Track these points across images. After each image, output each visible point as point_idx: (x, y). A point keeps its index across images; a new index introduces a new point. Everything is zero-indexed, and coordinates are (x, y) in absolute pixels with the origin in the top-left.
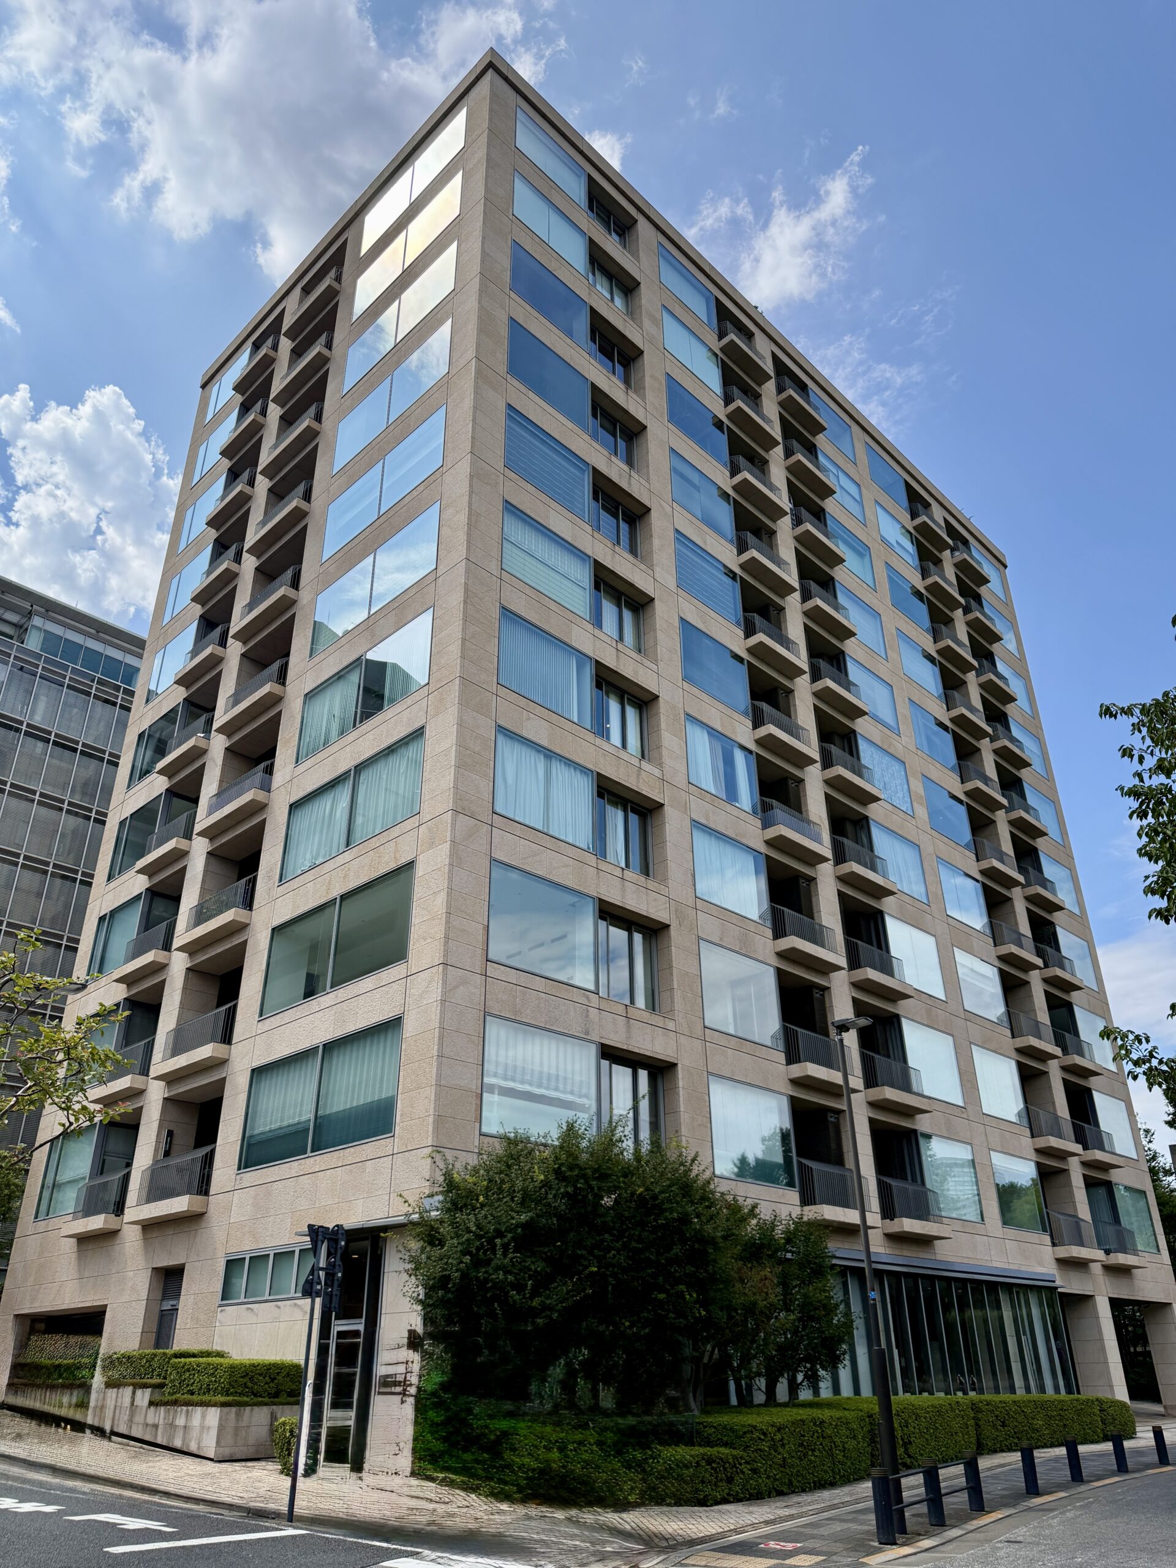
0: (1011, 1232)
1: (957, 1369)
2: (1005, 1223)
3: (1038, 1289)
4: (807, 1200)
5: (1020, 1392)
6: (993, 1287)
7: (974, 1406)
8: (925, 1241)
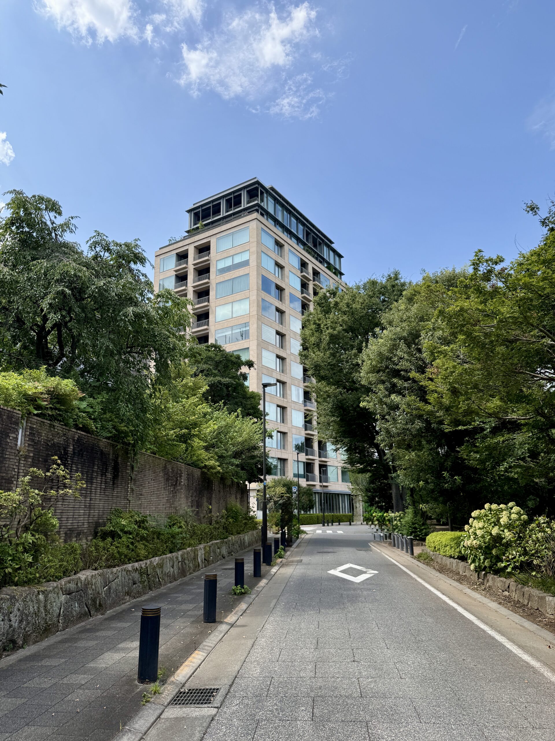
0: (344, 483)
1: (330, 509)
2: (342, 481)
3: (347, 495)
4: (307, 480)
5: (341, 513)
6: (338, 494)
7: (333, 515)
8: (327, 486)
